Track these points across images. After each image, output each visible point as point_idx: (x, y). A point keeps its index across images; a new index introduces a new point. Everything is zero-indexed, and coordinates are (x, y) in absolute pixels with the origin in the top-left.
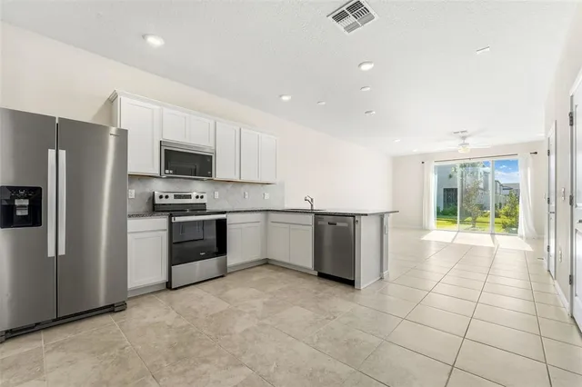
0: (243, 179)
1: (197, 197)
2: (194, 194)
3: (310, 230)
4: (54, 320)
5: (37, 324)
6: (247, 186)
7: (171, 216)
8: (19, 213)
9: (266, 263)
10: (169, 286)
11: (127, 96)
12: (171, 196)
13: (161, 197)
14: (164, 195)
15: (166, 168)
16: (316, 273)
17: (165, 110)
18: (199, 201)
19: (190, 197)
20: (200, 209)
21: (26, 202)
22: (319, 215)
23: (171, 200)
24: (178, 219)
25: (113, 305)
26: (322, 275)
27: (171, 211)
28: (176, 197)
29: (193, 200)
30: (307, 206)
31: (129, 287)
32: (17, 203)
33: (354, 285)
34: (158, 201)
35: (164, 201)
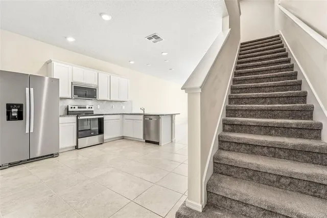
0: (112, 99)
1: (89, 108)
2: (87, 107)
3: (142, 122)
4: (28, 160)
5: (21, 161)
6: (114, 103)
7: (77, 116)
8: (13, 115)
9: (123, 138)
10: (77, 148)
11: (57, 62)
12: (76, 107)
13: (72, 108)
14: (73, 107)
15: (74, 94)
16: (144, 141)
17: (74, 68)
18: (90, 109)
19: (85, 108)
20: (91, 113)
21: (17, 110)
22: (145, 116)
23: (77, 109)
24: (81, 118)
25: (53, 154)
26: (147, 141)
27: (78, 114)
28: (79, 108)
29: (87, 109)
30: (142, 112)
31: (60, 147)
32: (13, 110)
33: (159, 144)
34: (70, 110)
35: (73, 110)
